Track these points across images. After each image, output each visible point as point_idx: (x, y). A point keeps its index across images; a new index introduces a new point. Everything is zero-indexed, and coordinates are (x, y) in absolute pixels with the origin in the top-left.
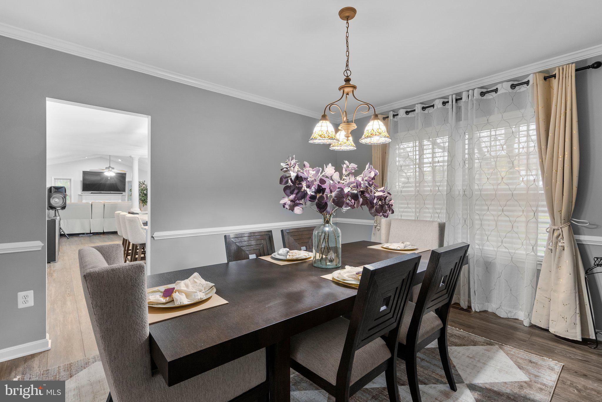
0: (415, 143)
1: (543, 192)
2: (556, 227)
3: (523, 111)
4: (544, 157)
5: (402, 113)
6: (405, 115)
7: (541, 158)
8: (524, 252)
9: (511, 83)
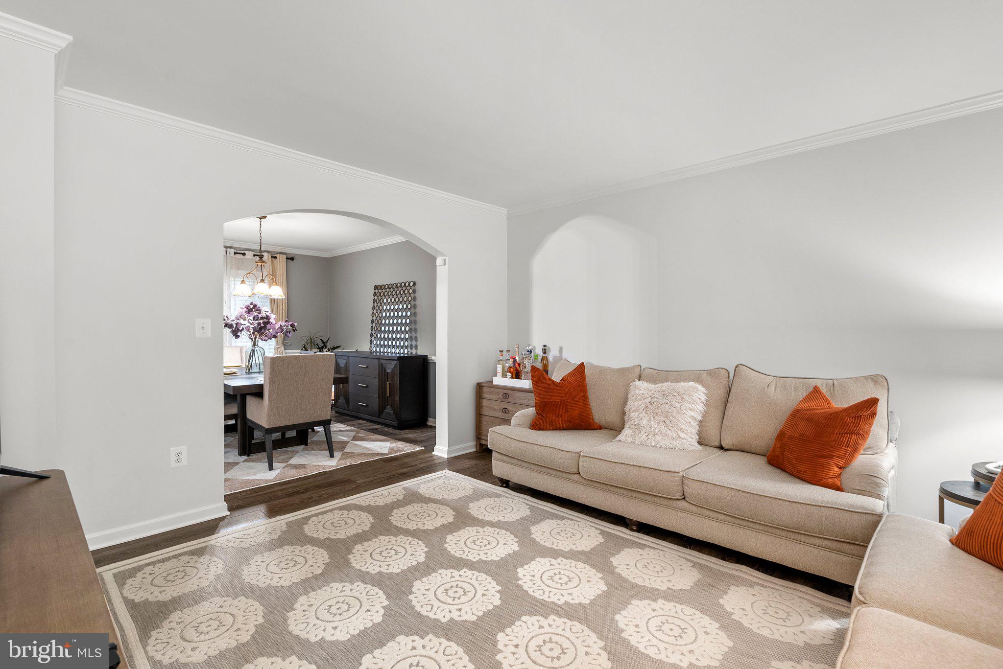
9: (253, 253)
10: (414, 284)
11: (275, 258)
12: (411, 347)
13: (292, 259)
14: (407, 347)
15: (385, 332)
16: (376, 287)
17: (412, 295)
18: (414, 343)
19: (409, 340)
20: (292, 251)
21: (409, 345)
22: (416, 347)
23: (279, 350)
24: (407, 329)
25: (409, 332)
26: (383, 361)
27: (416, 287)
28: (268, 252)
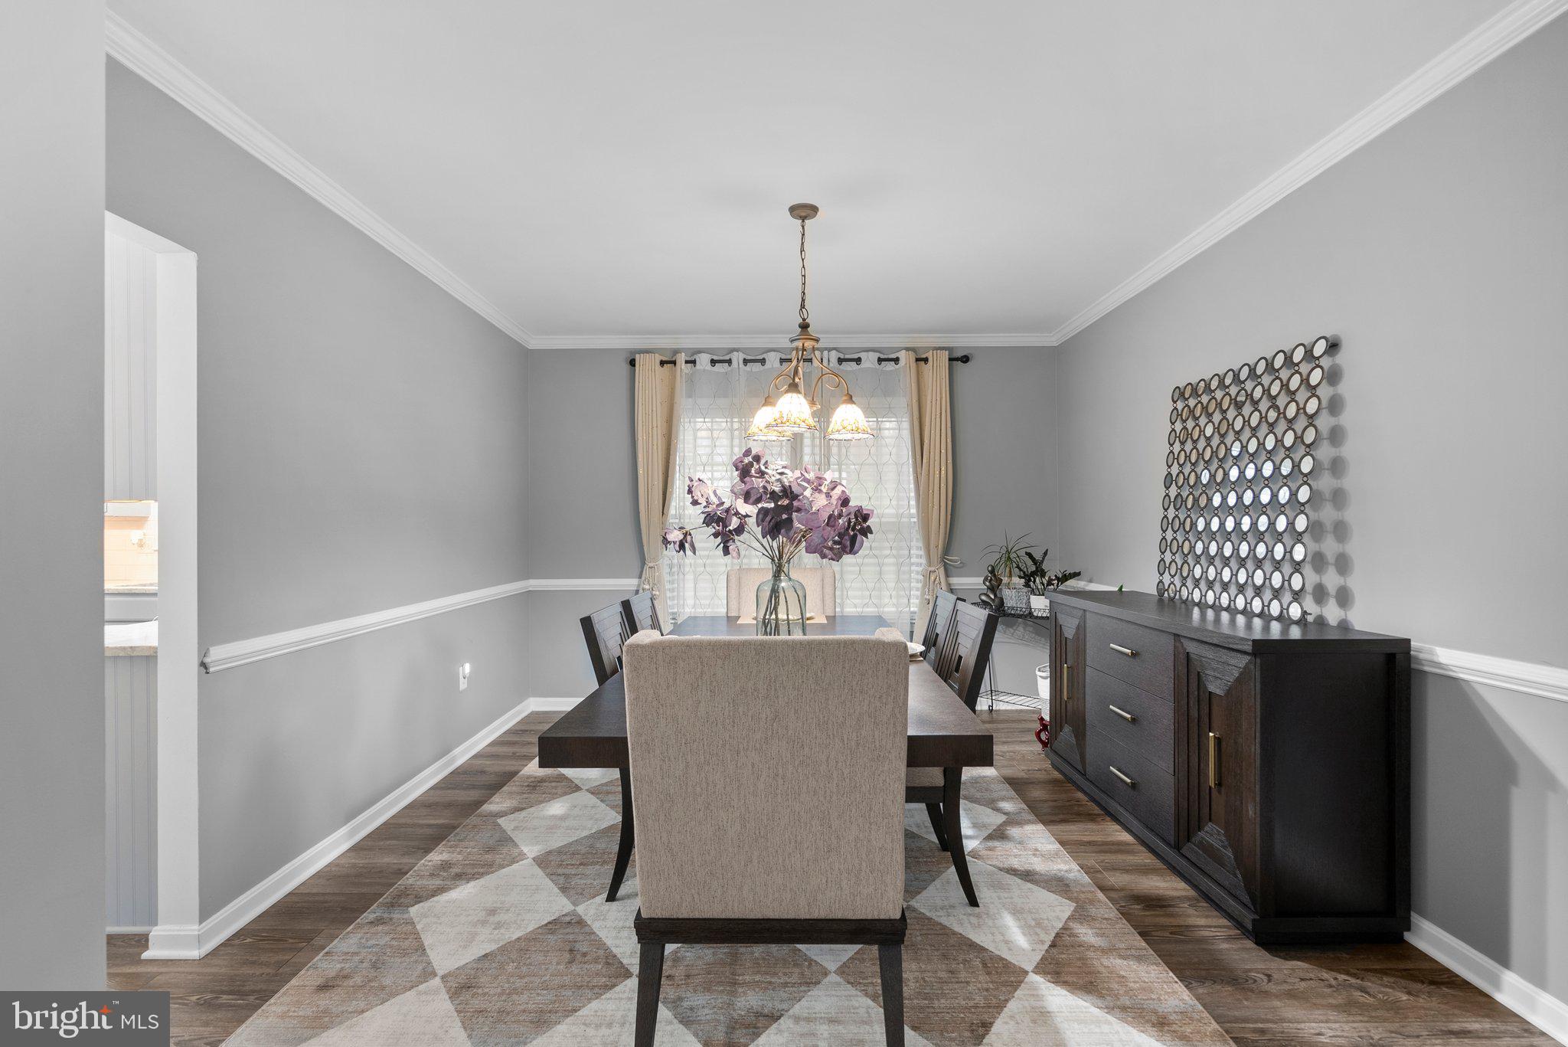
0: (732, 422)
1: (915, 520)
2: (933, 569)
3: (889, 399)
4: (919, 470)
5: (704, 360)
6: (709, 367)
7: (915, 472)
8: (894, 609)
9: (878, 355)
10: (1333, 346)
11: (926, 360)
12: (1320, 593)
13: (965, 359)
14: (1297, 596)
15: (1225, 509)
16: (1179, 394)
17: (1325, 392)
18: (1331, 580)
19: (1307, 569)
20: (963, 342)
21: (1309, 588)
22: (1344, 598)
23: (932, 578)
24: (1301, 523)
25: (1306, 538)
26: (1192, 648)
27: (1342, 358)
28: (907, 349)
